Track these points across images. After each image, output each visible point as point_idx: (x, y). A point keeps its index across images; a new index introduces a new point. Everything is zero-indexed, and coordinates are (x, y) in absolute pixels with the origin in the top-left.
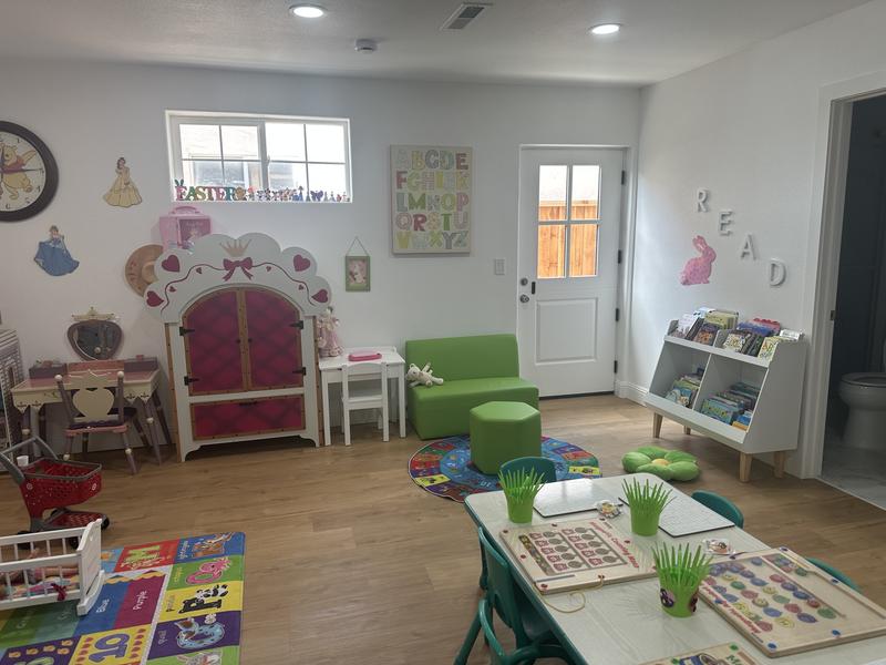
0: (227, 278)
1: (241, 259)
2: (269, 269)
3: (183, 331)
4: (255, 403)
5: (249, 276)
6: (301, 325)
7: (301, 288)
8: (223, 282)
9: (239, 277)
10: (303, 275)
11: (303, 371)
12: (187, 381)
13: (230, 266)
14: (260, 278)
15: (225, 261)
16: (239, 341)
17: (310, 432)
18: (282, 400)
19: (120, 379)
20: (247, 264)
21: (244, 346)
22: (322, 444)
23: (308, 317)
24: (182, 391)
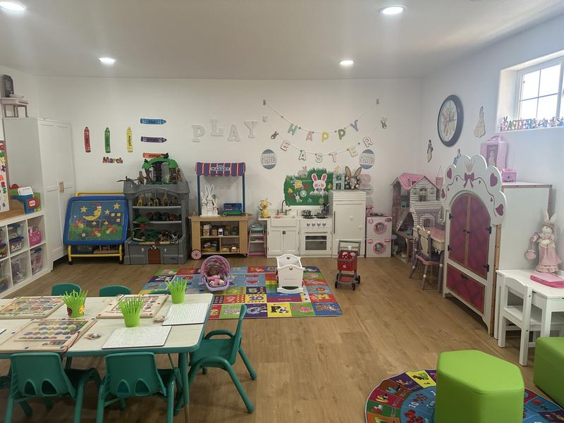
0: (465, 185)
1: (470, 174)
2: (480, 182)
3: (450, 217)
4: (467, 278)
5: (472, 186)
6: (490, 230)
7: (492, 200)
8: (463, 188)
9: (468, 188)
10: (492, 189)
11: (487, 267)
12: (449, 248)
13: (467, 177)
14: (476, 189)
15: (466, 174)
16: (465, 231)
17: (487, 320)
20: (472, 177)
21: (467, 236)
23: (494, 225)
24: (447, 253)
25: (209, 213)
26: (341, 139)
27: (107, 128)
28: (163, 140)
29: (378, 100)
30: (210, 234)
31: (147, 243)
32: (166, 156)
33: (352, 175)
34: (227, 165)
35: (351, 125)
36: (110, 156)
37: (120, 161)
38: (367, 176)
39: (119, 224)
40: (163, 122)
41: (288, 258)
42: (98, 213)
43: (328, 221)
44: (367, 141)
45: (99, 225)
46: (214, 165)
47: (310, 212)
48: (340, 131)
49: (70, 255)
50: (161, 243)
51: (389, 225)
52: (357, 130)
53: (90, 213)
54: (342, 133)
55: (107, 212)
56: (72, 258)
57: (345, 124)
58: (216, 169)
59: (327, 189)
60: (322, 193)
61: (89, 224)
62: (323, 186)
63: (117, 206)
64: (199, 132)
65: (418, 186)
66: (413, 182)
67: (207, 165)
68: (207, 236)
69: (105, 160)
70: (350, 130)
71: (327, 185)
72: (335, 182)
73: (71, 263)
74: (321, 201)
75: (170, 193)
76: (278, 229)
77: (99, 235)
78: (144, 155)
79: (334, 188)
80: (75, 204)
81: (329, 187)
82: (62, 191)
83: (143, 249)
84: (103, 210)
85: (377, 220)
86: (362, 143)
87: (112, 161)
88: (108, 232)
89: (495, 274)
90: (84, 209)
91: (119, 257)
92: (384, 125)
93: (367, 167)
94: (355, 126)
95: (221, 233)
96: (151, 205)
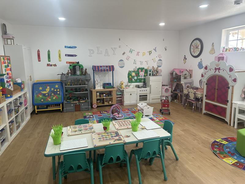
0: (215, 72)
1: (218, 68)
2: (223, 71)
3: (206, 84)
4: (216, 106)
5: (219, 72)
6: (229, 87)
7: (230, 77)
8: (214, 73)
9: (217, 72)
10: (231, 73)
11: (228, 101)
12: (206, 96)
14: (222, 73)
15: (215, 68)
16: (215, 89)
17: (227, 120)
18: (222, 108)
19: (195, 92)
20: (219, 69)
21: (216, 91)
22: (230, 125)
23: (231, 86)
24: (204, 98)
25: (99, 87)
26: (150, 55)
27: (49, 50)
28: (75, 56)
29: (163, 39)
30: (100, 97)
31: (74, 102)
32: (78, 63)
33: (155, 70)
34: (107, 67)
35: (154, 49)
36: (50, 63)
37: (55, 65)
38: (161, 70)
39: (59, 94)
40: (75, 47)
41: (142, 104)
42: (48, 89)
43: (148, 89)
44: (159, 56)
45: (49, 95)
46: (101, 67)
47: (139, 85)
48: (149, 52)
49: (36, 110)
50: (81, 102)
51: (170, 89)
52: (156, 51)
53: (44, 90)
54: (150, 53)
55: (52, 89)
56: (37, 111)
57: (151, 49)
58: (103, 68)
59: (144, 76)
60: (143, 77)
61: (44, 95)
62: (143, 74)
63: (57, 86)
64: (92, 52)
65: (184, 73)
66: (182, 72)
67: (98, 67)
68: (99, 98)
69: (48, 65)
70: (153, 51)
71: (145, 74)
72: (149, 73)
73: (37, 114)
74: (143, 81)
75: (83, 79)
76: (129, 93)
77: (50, 100)
78: (67, 63)
79: (148, 75)
80: (36, 86)
81: (146, 75)
82: (31, 80)
83: (72, 105)
84: (50, 89)
85: (166, 87)
86: (158, 57)
87: (51, 65)
88: (54, 98)
89: (232, 103)
90: (41, 88)
91: (60, 109)
92: (166, 49)
93: (160, 66)
94: (155, 50)
95: (105, 96)
96: (73, 85)
